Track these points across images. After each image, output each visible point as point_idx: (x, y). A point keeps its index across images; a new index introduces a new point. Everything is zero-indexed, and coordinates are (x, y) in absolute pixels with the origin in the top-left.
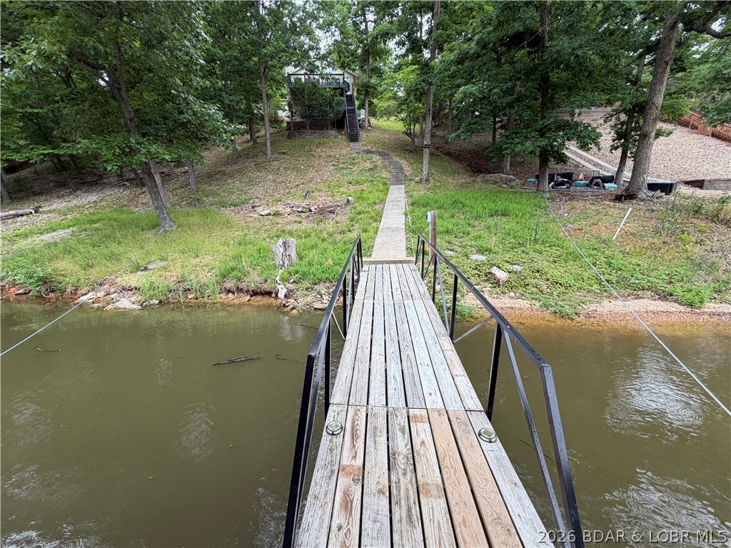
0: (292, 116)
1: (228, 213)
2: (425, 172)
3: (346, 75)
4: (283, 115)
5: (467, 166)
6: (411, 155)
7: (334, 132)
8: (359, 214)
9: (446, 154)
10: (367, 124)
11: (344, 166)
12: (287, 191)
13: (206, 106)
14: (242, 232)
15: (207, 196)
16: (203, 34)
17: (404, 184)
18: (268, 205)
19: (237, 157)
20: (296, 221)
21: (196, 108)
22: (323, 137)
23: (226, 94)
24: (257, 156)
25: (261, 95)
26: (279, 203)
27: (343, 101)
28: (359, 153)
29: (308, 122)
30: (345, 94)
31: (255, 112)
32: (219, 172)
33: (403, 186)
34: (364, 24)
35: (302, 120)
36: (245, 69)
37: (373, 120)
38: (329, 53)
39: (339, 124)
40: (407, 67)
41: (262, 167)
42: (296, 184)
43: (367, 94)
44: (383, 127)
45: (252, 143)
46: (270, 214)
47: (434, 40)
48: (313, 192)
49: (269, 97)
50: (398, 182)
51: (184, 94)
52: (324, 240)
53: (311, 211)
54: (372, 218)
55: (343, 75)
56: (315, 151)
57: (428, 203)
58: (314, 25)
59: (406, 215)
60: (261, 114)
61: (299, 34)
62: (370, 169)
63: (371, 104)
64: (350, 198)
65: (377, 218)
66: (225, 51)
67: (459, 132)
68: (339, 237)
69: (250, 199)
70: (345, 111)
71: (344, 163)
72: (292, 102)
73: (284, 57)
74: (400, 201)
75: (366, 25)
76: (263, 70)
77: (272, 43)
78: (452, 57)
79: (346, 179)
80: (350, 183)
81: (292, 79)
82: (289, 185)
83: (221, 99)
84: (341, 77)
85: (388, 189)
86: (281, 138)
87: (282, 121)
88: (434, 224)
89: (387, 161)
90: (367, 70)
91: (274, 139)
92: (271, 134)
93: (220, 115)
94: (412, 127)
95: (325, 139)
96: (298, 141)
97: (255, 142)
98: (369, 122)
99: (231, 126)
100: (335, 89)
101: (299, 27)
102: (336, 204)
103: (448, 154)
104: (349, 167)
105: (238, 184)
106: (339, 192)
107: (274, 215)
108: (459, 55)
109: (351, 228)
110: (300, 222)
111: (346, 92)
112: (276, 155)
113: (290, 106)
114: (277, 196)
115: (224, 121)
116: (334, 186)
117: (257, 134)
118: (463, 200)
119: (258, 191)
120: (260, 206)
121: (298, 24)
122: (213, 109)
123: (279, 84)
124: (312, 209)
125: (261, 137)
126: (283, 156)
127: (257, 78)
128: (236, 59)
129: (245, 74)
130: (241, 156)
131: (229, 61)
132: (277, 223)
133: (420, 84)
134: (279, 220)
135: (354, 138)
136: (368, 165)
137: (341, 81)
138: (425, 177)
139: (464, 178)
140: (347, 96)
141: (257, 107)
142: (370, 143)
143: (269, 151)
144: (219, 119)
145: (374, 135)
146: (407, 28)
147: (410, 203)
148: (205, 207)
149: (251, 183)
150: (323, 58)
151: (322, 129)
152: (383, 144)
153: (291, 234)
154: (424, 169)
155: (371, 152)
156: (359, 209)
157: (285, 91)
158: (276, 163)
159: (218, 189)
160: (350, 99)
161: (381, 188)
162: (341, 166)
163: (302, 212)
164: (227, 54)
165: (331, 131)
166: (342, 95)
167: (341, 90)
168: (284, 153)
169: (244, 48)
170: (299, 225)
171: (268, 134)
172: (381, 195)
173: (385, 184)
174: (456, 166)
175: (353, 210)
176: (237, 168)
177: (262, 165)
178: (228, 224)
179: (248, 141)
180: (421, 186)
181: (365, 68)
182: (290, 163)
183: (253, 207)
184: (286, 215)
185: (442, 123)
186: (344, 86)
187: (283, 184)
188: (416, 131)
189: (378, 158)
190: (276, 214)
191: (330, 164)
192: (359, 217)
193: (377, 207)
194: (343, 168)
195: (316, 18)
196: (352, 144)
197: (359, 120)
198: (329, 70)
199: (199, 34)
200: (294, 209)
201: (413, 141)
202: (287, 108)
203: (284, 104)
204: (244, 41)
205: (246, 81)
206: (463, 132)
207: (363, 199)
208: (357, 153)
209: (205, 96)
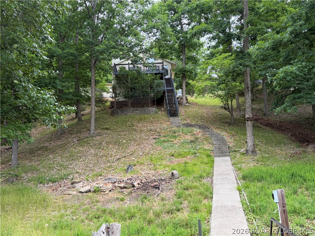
0: (116, 96)
1: (45, 190)
2: (250, 143)
3: (165, 63)
4: (108, 96)
5: (292, 136)
6: (231, 127)
7: (154, 109)
8: (186, 189)
9: (266, 125)
10: (185, 101)
11: (165, 139)
12: (108, 164)
13: (42, 92)
14: (59, 212)
15: (26, 172)
16: (50, 38)
17: (229, 156)
18: (88, 180)
19: (61, 134)
20: (118, 199)
21: (34, 94)
22: (144, 114)
23: (60, 81)
24: (80, 132)
25: (90, 81)
26: (100, 178)
27: (163, 83)
28: (179, 127)
29: (130, 101)
30: (164, 77)
31: (83, 94)
32: (42, 148)
33: (228, 158)
34: (180, 26)
35: (125, 100)
36: (78, 62)
37: (189, 97)
38: (152, 47)
39: (159, 102)
40: (221, 55)
41: (85, 142)
42: (118, 157)
43: (184, 77)
44: (200, 103)
45: (76, 120)
46: (89, 191)
47: (246, 34)
48: (135, 165)
49: (97, 82)
50: (222, 154)
51: (25, 83)
52: (150, 222)
53: (134, 186)
54: (201, 194)
55: (162, 63)
56: (137, 126)
57: (262, 177)
58: (139, 29)
59: (240, 190)
60: (88, 96)
61: (127, 36)
62: (191, 142)
63: (188, 84)
64: (175, 172)
65: (208, 195)
66: (63, 49)
67: (285, 105)
68: (166, 218)
69: (69, 175)
70: (164, 92)
71: (165, 137)
72: (117, 86)
73: (114, 52)
74: (229, 174)
75: (182, 27)
76: (94, 62)
77: (104, 43)
78: (267, 45)
79: (168, 151)
80: (172, 156)
81: (118, 68)
82: (110, 158)
83: (54, 85)
84: (160, 65)
85: (213, 161)
86: (105, 116)
87: (107, 101)
88: (284, 205)
89: (207, 133)
90: (184, 59)
91: (98, 116)
92: (96, 112)
93: (53, 100)
94: (230, 103)
95: (146, 115)
96: (121, 118)
97: (80, 119)
98: (187, 100)
99: (62, 108)
100: (156, 74)
101: (127, 31)
102: (159, 178)
103: (269, 125)
104: (170, 139)
105: (59, 159)
106: (161, 165)
107: (95, 191)
108: (274, 43)
109: (180, 207)
110: (122, 200)
111: (165, 76)
112: (99, 131)
113: (114, 88)
114: (97, 170)
115: (56, 104)
116: (156, 159)
117: (82, 113)
118: (302, 174)
119: (78, 166)
120: (79, 182)
121: (127, 29)
122: (48, 95)
123: (106, 72)
124: (136, 184)
125: (86, 115)
126: (106, 131)
127: (87, 68)
128: (72, 54)
129: (77, 65)
130: (65, 133)
131: (66, 57)
132: (97, 202)
133: (237, 67)
134: (99, 197)
135: (173, 113)
136: (189, 138)
137: (161, 68)
138: (251, 149)
139: (292, 149)
140: (166, 79)
141: (85, 90)
142: (189, 117)
143: (93, 127)
144: (53, 102)
145: (192, 110)
146: (221, 26)
147: (241, 175)
148: (22, 183)
149: (73, 158)
150: (146, 51)
151: (143, 107)
152: (202, 118)
153: (112, 213)
154: (248, 141)
155: (191, 126)
156: (185, 183)
157: (111, 77)
158: (98, 138)
159: (39, 165)
160: (169, 81)
161: (206, 160)
162: (163, 139)
163: (125, 188)
164: (64, 51)
165: (152, 108)
166: (161, 78)
167: (161, 75)
168: (107, 129)
169: (79, 47)
170: (121, 202)
171: (93, 113)
172: (207, 168)
173: (208, 156)
174: (279, 136)
175: (179, 185)
176: (60, 143)
177: (85, 140)
178: (44, 203)
179: (73, 119)
180: (248, 158)
181: (181, 57)
182: (112, 138)
183: (72, 184)
184: (107, 192)
185: (256, 97)
186: (163, 72)
187: (104, 158)
188: (233, 105)
189: (198, 130)
190: (97, 191)
191: (151, 137)
192: (187, 192)
193: (204, 181)
194: (164, 141)
195: (140, 25)
196: (172, 119)
197: (178, 98)
198: (151, 60)
199: (47, 38)
200: (116, 184)
201: (232, 114)
202: (111, 90)
203: (109, 88)
204: (79, 42)
205: (77, 70)
206: (289, 106)
207: (188, 173)
208: (177, 127)
209: (41, 84)
